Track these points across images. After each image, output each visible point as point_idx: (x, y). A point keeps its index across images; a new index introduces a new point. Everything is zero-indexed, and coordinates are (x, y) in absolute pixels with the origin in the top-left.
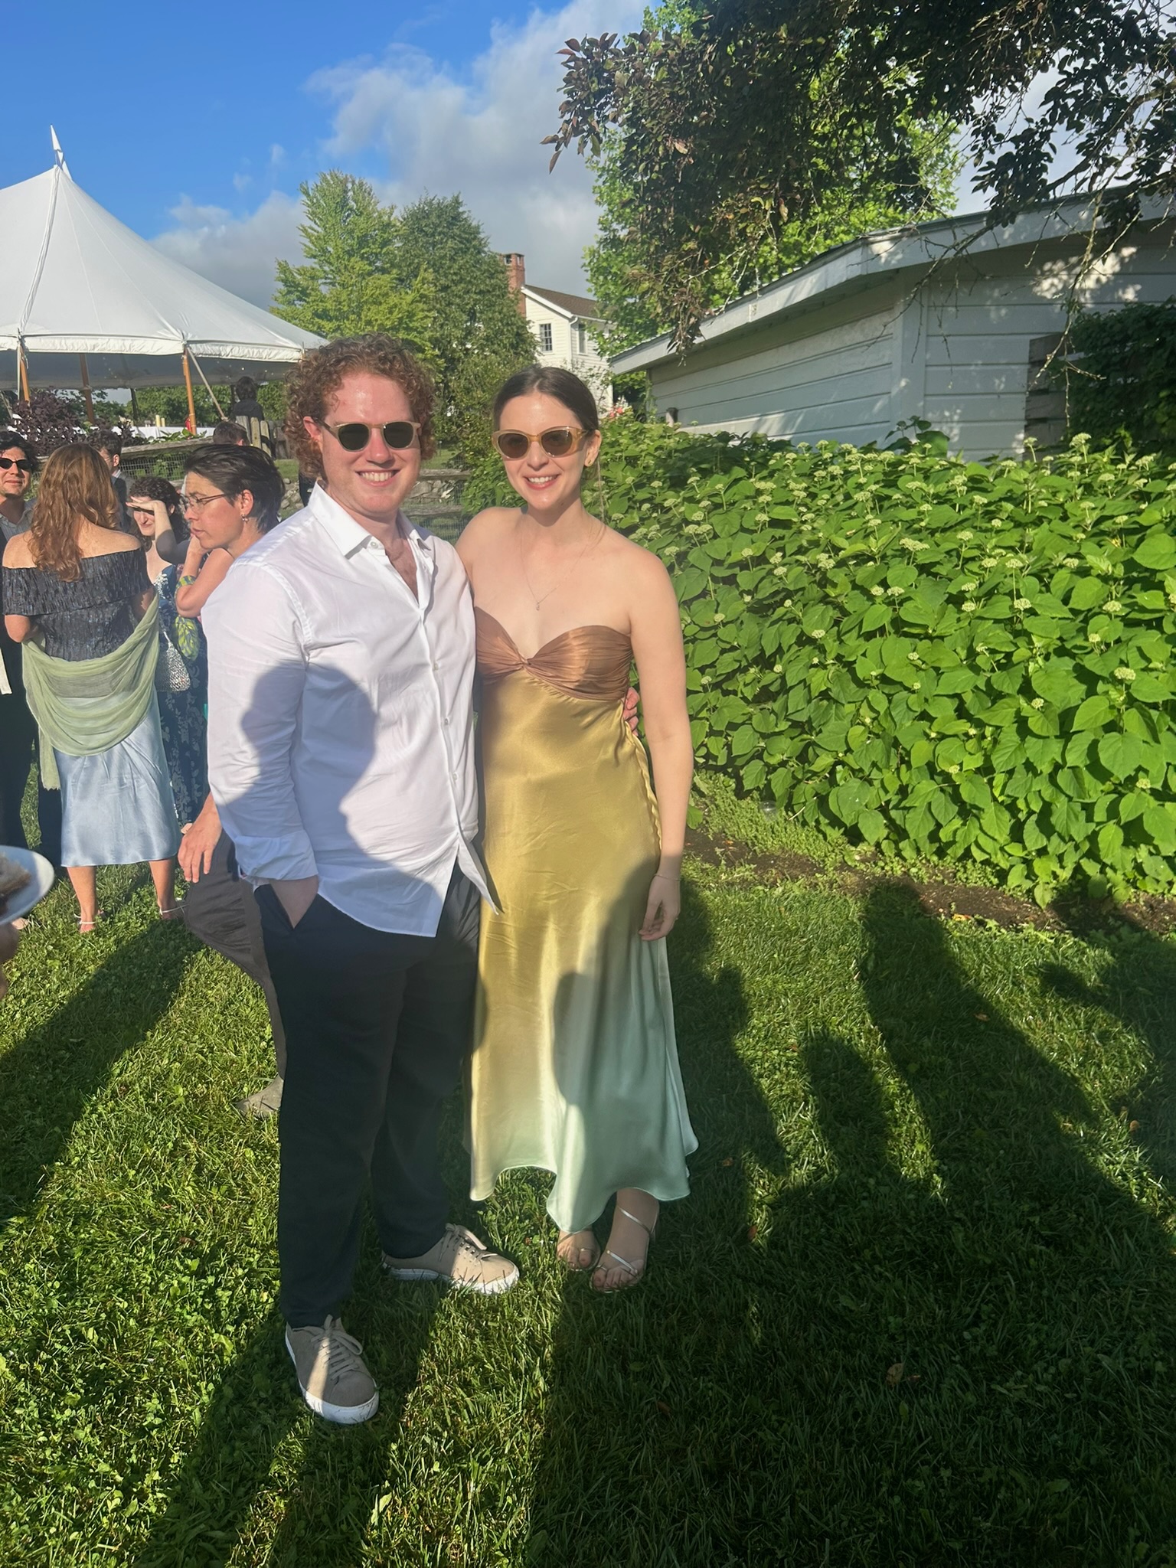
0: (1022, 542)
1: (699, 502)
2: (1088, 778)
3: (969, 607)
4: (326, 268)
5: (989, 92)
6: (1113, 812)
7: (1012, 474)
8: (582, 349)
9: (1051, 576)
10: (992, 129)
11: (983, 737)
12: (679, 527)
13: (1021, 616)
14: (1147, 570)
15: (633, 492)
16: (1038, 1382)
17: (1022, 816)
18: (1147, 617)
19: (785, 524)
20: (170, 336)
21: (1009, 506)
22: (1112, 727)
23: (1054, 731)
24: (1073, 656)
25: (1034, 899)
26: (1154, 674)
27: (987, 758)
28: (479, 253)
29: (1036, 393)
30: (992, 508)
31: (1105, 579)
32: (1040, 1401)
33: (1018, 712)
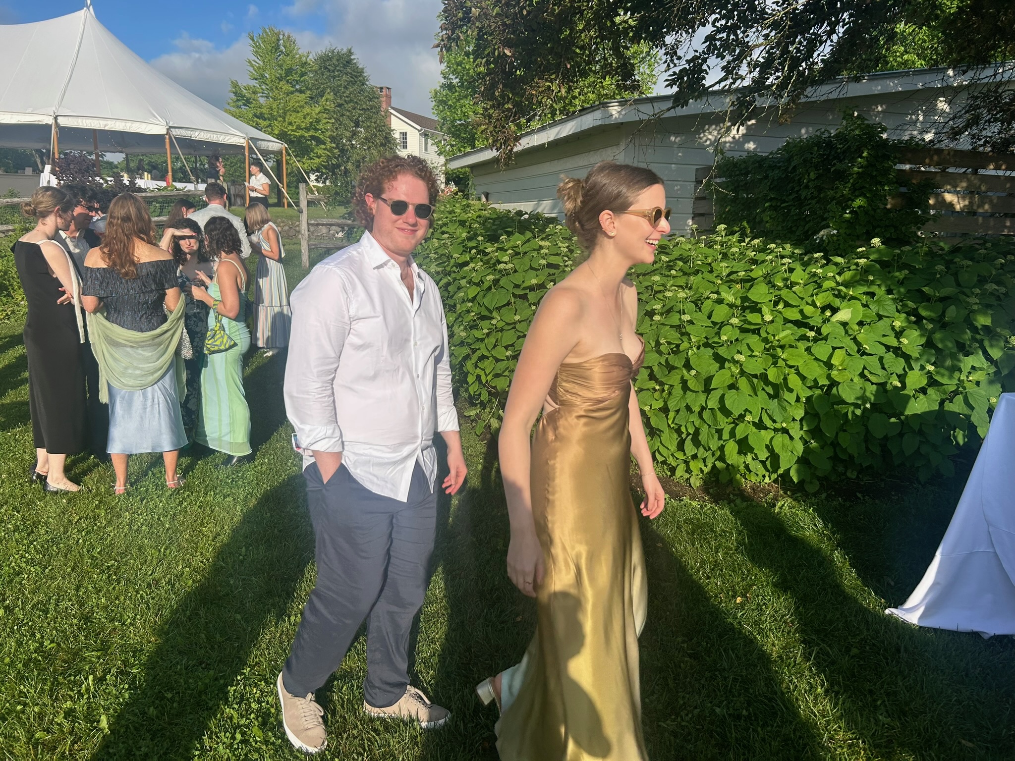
0: (687, 284)
1: (506, 250)
2: (719, 415)
3: (657, 318)
4: (263, 87)
5: (674, 33)
6: (732, 434)
7: (683, 245)
8: (426, 149)
9: (702, 303)
10: (675, 53)
11: (663, 390)
12: (494, 265)
13: (685, 325)
14: (754, 302)
15: (466, 242)
16: (683, 721)
17: (684, 436)
18: (752, 327)
19: (556, 266)
20: (158, 122)
21: (680, 263)
22: (732, 386)
23: (701, 388)
24: (713, 348)
25: (690, 484)
26: (755, 359)
27: (665, 403)
28: (363, 85)
29: (698, 199)
30: (671, 264)
31: (731, 306)
32: (683, 730)
33: (682, 377)
